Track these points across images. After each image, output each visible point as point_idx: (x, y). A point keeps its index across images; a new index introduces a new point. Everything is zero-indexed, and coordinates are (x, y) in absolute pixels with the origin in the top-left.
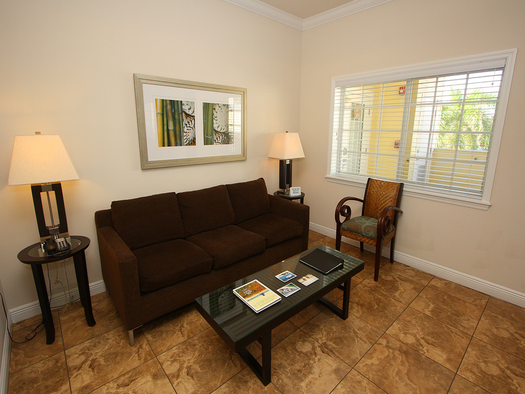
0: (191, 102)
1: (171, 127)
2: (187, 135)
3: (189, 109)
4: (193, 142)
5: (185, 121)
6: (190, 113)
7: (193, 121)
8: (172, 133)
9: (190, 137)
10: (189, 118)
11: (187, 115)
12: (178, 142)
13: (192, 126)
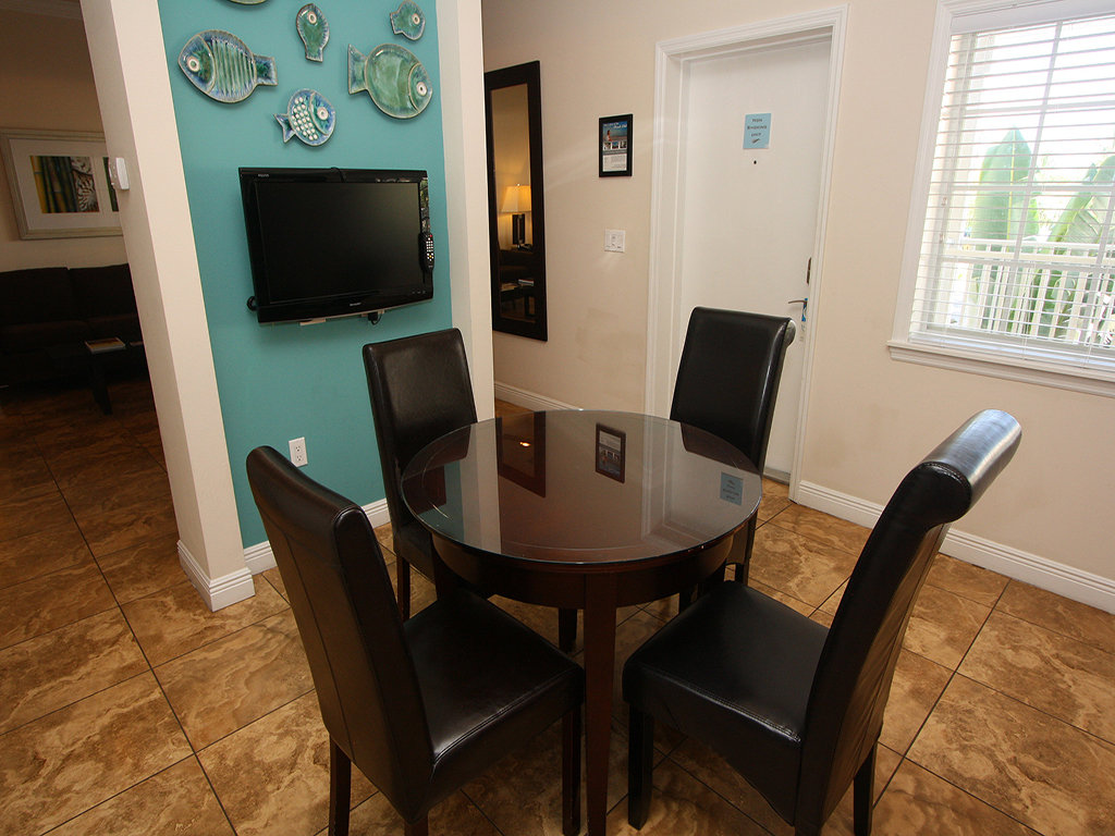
0: (85, 158)
1: (58, 189)
2: (85, 197)
3: (83, 167)
4: (94, 208)
5: (79, 182)
6: (85, 170)
7: (91, 182)
8: (59, 197)
9: (89, 200)
10: (84, 179)
11: (81, 174)
12: (71, 207)
13: (91, 187)
